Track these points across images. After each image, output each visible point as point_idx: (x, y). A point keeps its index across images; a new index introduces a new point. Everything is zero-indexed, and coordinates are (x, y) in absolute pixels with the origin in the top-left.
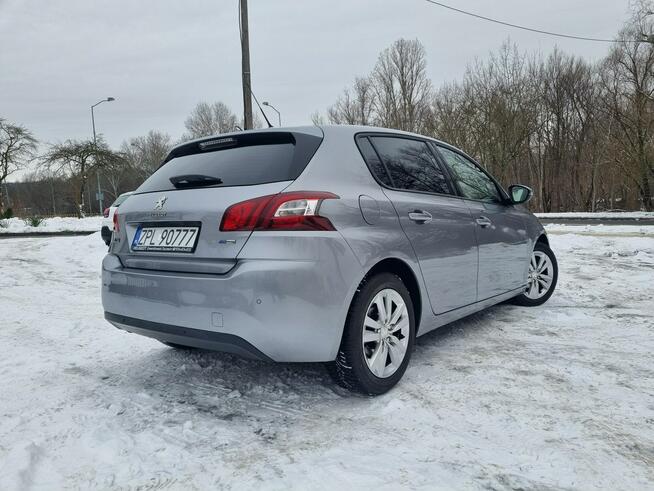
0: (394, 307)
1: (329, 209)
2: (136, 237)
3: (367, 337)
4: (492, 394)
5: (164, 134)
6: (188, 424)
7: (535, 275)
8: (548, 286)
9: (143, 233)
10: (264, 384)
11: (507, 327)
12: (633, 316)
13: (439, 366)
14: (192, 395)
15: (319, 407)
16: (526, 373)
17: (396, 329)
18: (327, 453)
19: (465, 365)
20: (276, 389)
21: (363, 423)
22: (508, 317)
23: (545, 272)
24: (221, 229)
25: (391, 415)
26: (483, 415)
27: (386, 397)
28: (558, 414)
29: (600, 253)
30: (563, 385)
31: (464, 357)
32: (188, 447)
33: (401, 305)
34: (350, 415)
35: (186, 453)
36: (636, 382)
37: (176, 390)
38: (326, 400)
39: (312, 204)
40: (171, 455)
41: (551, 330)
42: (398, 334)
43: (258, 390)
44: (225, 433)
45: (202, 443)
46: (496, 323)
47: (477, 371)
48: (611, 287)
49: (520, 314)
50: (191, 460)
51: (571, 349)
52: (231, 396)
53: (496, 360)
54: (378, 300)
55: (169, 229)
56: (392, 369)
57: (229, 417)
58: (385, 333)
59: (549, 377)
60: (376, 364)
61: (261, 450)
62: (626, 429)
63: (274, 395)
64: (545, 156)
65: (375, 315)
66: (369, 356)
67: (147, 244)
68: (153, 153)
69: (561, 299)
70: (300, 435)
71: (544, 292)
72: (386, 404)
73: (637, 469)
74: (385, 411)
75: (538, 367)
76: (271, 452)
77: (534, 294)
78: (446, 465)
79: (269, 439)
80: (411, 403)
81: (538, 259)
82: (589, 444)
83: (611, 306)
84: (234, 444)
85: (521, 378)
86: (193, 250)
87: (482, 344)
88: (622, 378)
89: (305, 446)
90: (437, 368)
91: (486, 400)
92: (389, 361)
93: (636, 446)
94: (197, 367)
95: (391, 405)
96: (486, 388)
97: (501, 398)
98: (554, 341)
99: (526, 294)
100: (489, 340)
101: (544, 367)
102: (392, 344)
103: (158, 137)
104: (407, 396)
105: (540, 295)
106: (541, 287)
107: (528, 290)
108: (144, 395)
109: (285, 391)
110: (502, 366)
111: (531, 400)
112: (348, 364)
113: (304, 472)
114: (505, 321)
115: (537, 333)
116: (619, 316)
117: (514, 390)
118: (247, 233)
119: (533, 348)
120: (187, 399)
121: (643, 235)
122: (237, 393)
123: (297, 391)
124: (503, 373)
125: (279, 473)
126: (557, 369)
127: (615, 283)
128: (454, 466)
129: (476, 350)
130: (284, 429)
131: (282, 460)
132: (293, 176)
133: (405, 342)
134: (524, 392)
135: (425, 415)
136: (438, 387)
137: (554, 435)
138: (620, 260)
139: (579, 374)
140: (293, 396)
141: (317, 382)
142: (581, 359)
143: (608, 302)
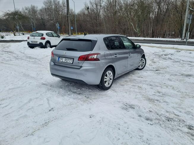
0: (110, 74)
1: (99, 57)
2: (59, 59)
3: (105, 80)
4: (127, 90)
5: (36, 6)
6: (73, 95)
7: (141, 63)
8: (144, 66)
9: (60, 59)
10: (84, 88)
11: (133, 76)
12: (160, 73)
13: (118, 84)
14: (70, 90)
15: (96, 92)
16: (134, 86)
17: (110, 78)
18: (98, 100)
19: (123, 84)
20: (87, 89)
21: (104, 95)
22: (134, 73)
23: (143, 63)
24: (78, 60)
25: (109, 94)
26: (125, 94)
27: (108, 91)
28: (138, 94)
29: (160, 54)
30: (141, 88)
31: (123, 83)
32: (74, 99)
33: (111, 74)
34: (101, 94)
35: (74, 100)
36: (154, 88)
37: (67, 89)
38: (97, 91)
39: (96, 56)
40: (71, 100)
41: (142, 76)
42: (111, 79)
43: (83, 89)
44: (80, 97)
45: (76, 98)
46: (131, 75)
47: (125, 86)
48: (159, 65)
49: (137, 72)
50: (75, 101)
51: (144, 81)
52: (78, 90)
53: (129, 83)
54: (107, 73)
55: (66, 59)
56: (109, 85)
57: (79, 94)
58: (108, 79)
59: (138, 87)
60: (106, 85)
61: (87, 99)
62: (149, 96)
63: (87, 90)
64: (154, 20)
65: (106, 76)
66: (105, 83)
67: (61, 61)
68: (32, 12)
69: (147, 68)
70: (93, 97)
71: (143, 67)
72: (108, 92)
73: (148, 102)
74: (108, 93)
75: (137, 85)
76: (89, 100)
77: (140, 68)
78: (118, 102)
79: (88, 98)
80: (113, 92)
81: (142, 60)
82: (142, 98)
83: (157, 70)
84: (82, 98)
85: (133, 87)
86: (72, 63)
87: (127, 80)
88: (152, 87)
89: (94, 99)
90: (118, 85)
91: (126, 91)
92: (109, 84)
93: (149, 99)
94: (69, 84)
95: (109, 92)
96: (126, 89)
97: (129, 91)
98: (142, 79)
99: (139, 68)
100: (129, 79)
101: (138, 85)
102: (109, 81)
103: (34, 7)
104: (112, 90)
105: (142, 68)
106: (142, 66)
107: (139, 67)
108: (61, 90)
109: (89, 89)
110: (130, 84)
111: (134, 91)
112: (101, 85)
113: (95, 103)
114: (133, 74)
115: (139, 77)
116: (157, 73)
117: (131, 89)
118: (83, 61)
119: (137, 81)
120: (70, 91)
121: (173, 48)
122: (79, 90)
123: (91, 89)
124: (130, 86)
125: (91, 103)
126: (140, 85)
127: (160, 64)
128: (119, 102)
129: (126, 81)
130: (90, 96)
131: (91, 101)
132: (92, 50)
133: (112, 80)
134: (133, 90)
135: (115, 94)
136: (118, 89)
137: (136, 97)
138: (164, 57)
139: (144, 86)
140: (90, 90)
141: (95, 88)
142: (145, 83)
143: (157, 69)
